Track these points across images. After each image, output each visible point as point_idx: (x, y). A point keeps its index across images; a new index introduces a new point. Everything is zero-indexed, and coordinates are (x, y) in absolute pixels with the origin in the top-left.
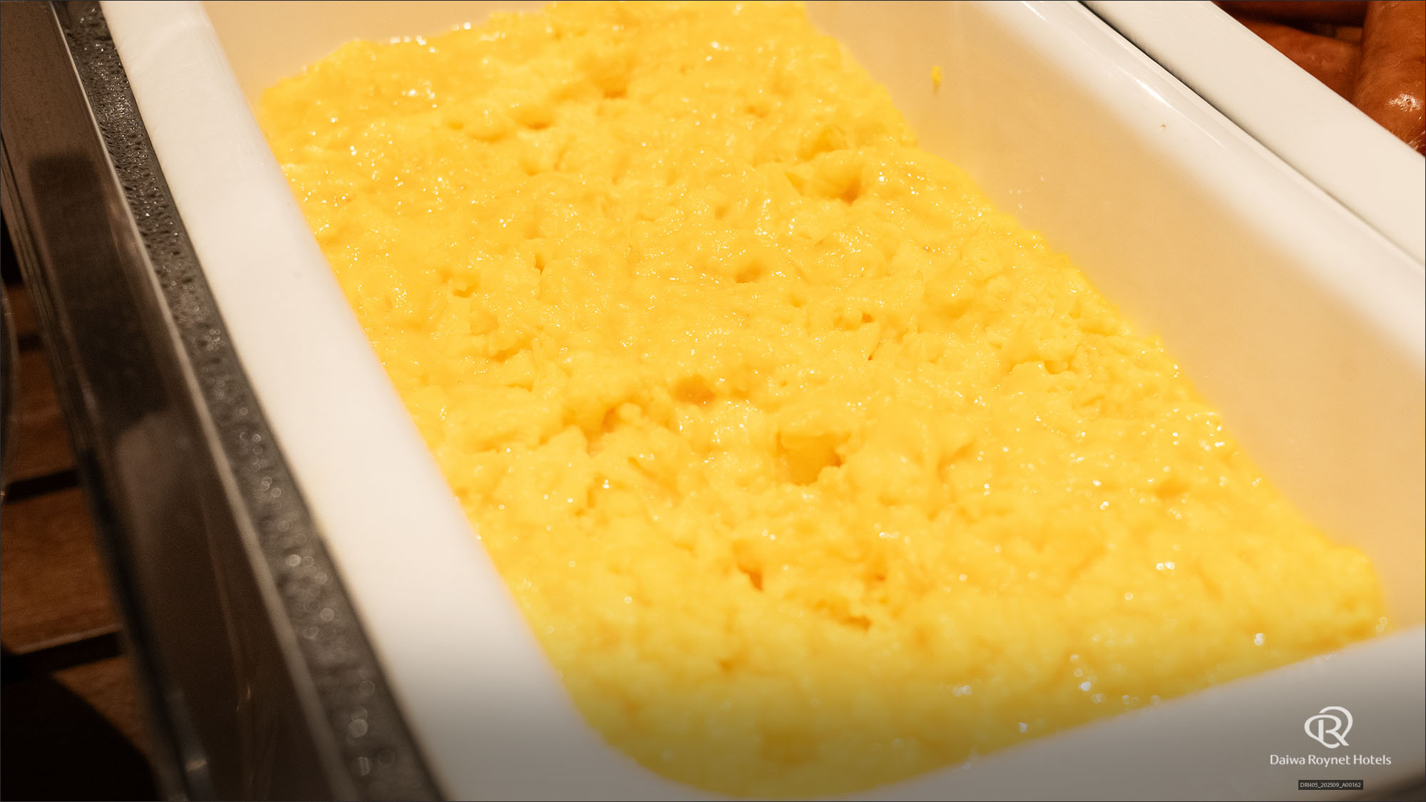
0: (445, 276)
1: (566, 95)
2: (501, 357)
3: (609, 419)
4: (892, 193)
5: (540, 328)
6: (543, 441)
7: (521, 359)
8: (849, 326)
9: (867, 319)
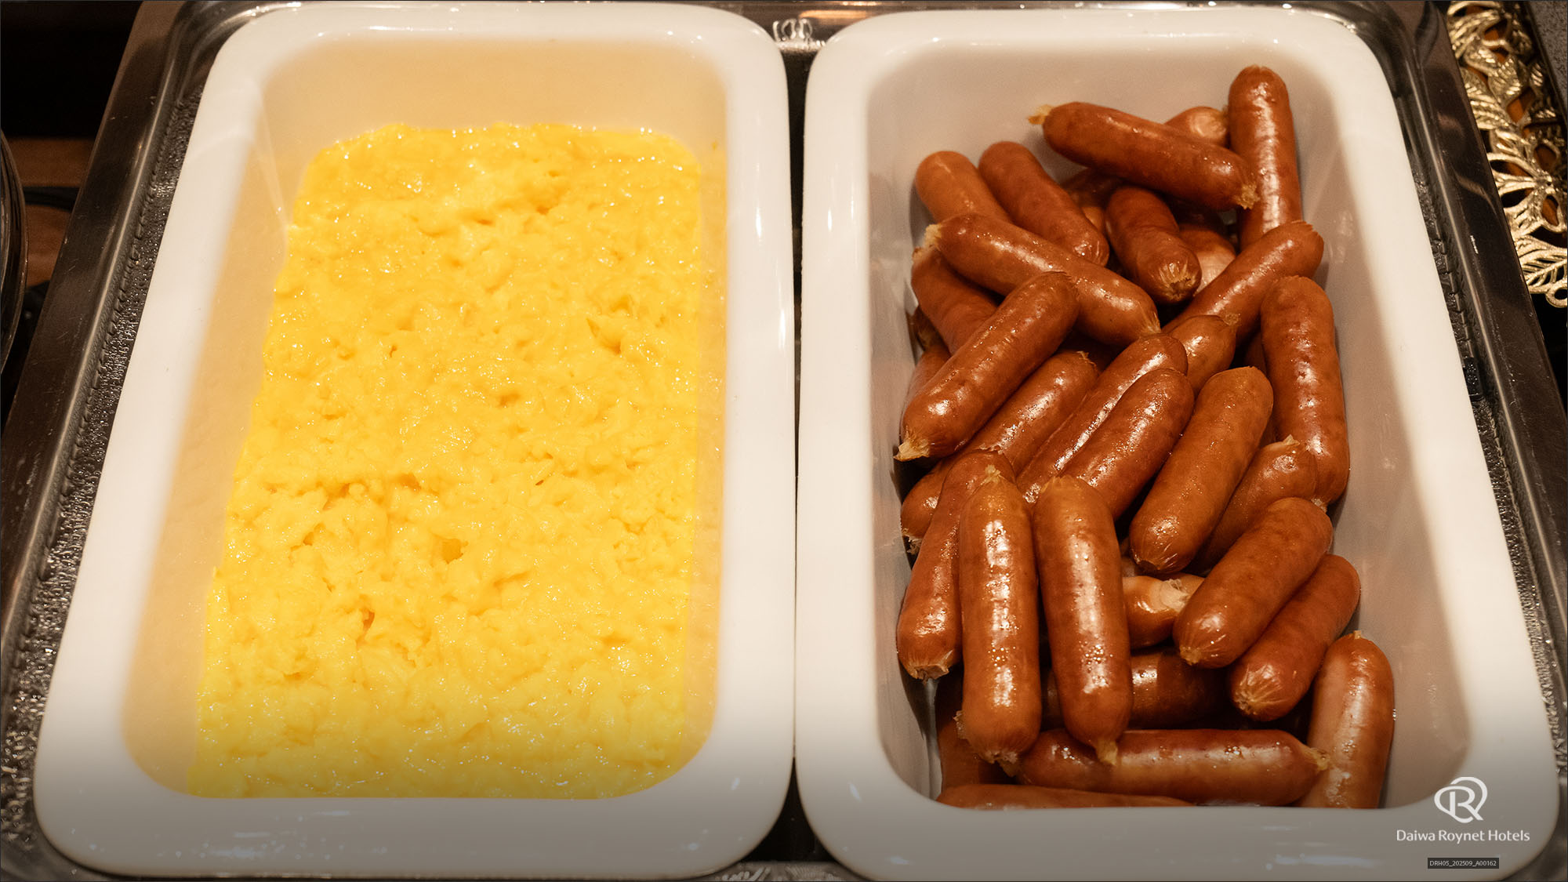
0: (336, 343)
1: (505, 206)
2: (330, 417)
3: (344, 490)
4: (635, 360)
5: (353, 407)
6: (301, 493)
7: (338, 423)
8: (537, 459)
9: (550, 456)
